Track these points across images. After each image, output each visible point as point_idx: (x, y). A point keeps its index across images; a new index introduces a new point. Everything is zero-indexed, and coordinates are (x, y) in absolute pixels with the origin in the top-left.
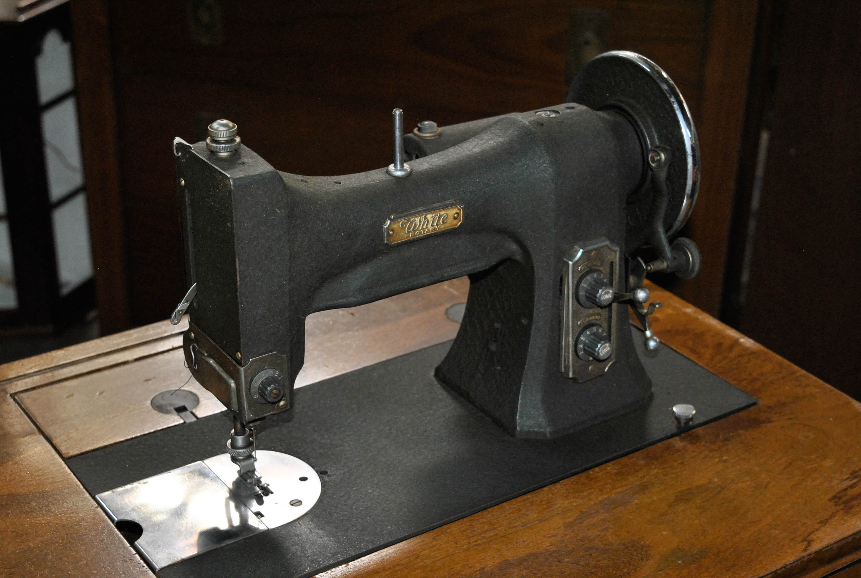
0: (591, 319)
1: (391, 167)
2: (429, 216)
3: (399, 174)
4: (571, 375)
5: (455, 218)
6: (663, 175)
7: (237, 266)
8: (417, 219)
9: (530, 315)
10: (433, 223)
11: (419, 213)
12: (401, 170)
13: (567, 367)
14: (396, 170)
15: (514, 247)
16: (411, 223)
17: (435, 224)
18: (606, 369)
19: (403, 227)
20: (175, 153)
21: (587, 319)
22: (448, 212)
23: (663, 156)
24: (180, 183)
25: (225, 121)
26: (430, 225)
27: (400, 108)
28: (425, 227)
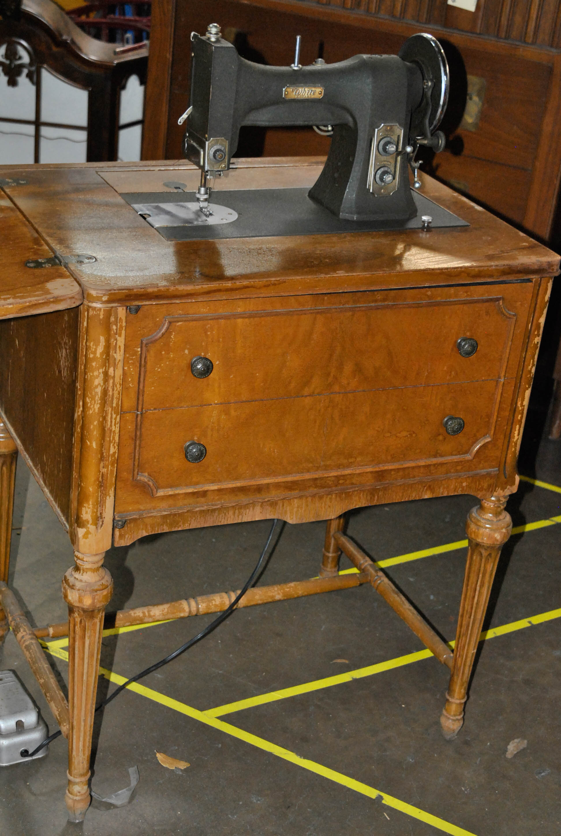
0: (385, 163)
1: (293, 65)
2: (306, 89)
3: (296, 68)
4: (371, 191)
5: (320, 94)
6: (429, 93)
7: (211, 90)
8: (300, 89)
9: (354, 156)
10: (308, 93)
11: (302, 87)
12: (297, 66)
13: (370, 185)
14: (295, 66)
15: (350, 119)
16: (297, 90)
17: (309, 94)
18: (391, 194)
19: (293, 91)
20: (191, 39)
21: (383, 163)
22: (316, 89)
23: (430, 84)
24: (191, 54)
25: (216, 24)
26: (306, 94)
27: (300, 35)
28: (304, 94)
